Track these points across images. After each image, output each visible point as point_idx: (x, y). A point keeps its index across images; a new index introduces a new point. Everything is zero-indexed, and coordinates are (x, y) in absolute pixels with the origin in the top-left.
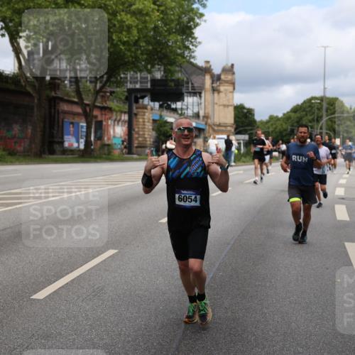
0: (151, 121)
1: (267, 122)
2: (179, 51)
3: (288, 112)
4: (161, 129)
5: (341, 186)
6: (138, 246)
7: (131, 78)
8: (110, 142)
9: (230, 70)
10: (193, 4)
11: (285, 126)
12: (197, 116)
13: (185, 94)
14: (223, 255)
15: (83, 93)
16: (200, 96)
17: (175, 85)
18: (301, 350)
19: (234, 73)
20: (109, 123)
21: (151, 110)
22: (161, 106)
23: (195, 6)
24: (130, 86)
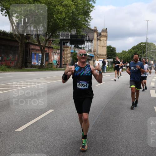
0: (70, 53)
1: (121, 54)
2: (83, 22)
3: (130, 49)
4: (74, 56)
5: (153, 82)
6: (63, 108)
7: (61, 34)
8: (52, 62)
9: (105, 31)
10: (89, 2)
11: (129, 55)
12: (90, 51)
13: (85, 41)
14: (101, 112)
15: (40, 41)
16: (92, 42)
17: (81, 37)
18: (133, 154)
19: (107, 32)
20: (52, 54)
21: (70, 48)
22: (74, 47)
23: (90, 3)
24: (61, 38)
